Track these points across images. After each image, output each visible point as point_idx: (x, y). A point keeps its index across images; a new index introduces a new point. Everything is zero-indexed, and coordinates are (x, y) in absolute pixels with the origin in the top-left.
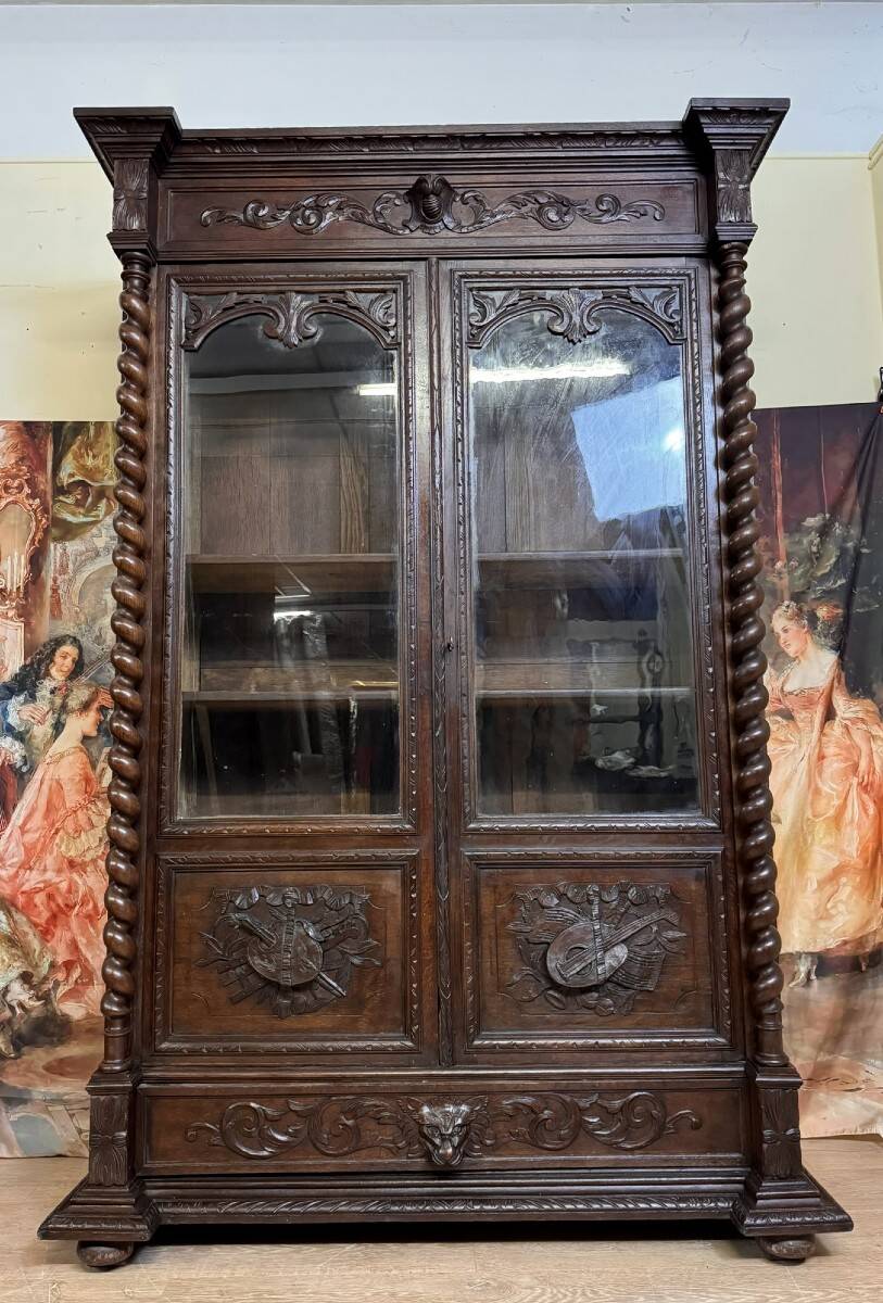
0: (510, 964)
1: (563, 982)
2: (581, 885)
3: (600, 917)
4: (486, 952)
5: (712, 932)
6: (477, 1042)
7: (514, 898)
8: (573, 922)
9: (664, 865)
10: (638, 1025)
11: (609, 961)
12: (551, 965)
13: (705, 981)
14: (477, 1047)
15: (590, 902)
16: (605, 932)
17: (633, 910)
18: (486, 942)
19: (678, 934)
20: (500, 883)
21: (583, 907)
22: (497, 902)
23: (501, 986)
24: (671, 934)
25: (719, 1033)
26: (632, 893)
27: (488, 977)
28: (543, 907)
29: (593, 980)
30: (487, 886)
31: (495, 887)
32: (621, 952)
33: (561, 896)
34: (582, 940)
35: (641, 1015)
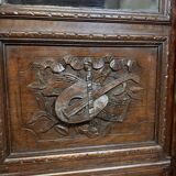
0: (31, 110)
1: (66, 121)
2: (80, 57)
3: (91, 79)
4: (13, 103)
5: (158, 86)
6: (7, 160)
7: (32, 67)
8: (74, 82)
9: (133, 45)
10: (112, 142)
11: (96, 105)
12: (58, 110)
13: (151, 114)
14: (7, 164)
15: (86, 69)
16: (94, 88)
17: (113, 74)
18: (13, 97)
19: (139, 88)
20: (22, 56)
21: (81, 72)
22: (20, 69)
23: (25, 124)
24: (135, 88)
25: (158, 143)
26: (112, 64)
27: (15, 119)
28: (54, 72)
29: (86, 118)
30: (12, 57)
31: (18, 59)
32: (104, 100)
33: (66, 65)
34: (79, 93)
35: (113, 135)
